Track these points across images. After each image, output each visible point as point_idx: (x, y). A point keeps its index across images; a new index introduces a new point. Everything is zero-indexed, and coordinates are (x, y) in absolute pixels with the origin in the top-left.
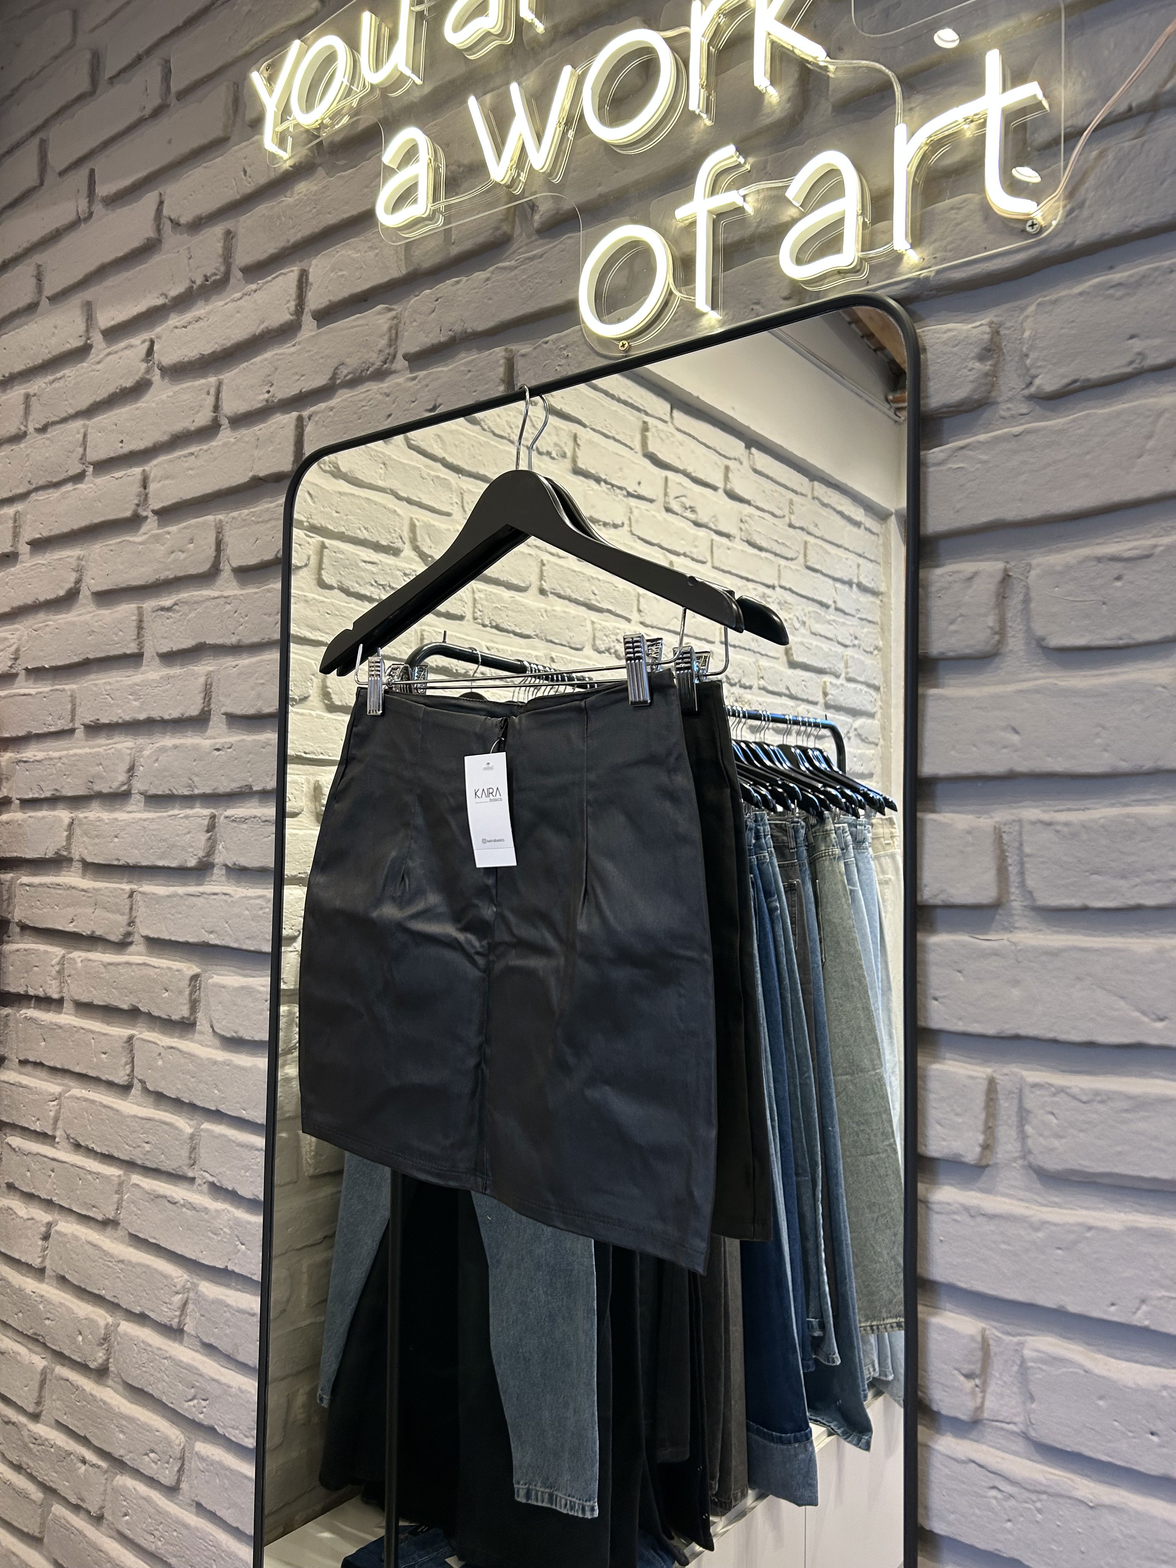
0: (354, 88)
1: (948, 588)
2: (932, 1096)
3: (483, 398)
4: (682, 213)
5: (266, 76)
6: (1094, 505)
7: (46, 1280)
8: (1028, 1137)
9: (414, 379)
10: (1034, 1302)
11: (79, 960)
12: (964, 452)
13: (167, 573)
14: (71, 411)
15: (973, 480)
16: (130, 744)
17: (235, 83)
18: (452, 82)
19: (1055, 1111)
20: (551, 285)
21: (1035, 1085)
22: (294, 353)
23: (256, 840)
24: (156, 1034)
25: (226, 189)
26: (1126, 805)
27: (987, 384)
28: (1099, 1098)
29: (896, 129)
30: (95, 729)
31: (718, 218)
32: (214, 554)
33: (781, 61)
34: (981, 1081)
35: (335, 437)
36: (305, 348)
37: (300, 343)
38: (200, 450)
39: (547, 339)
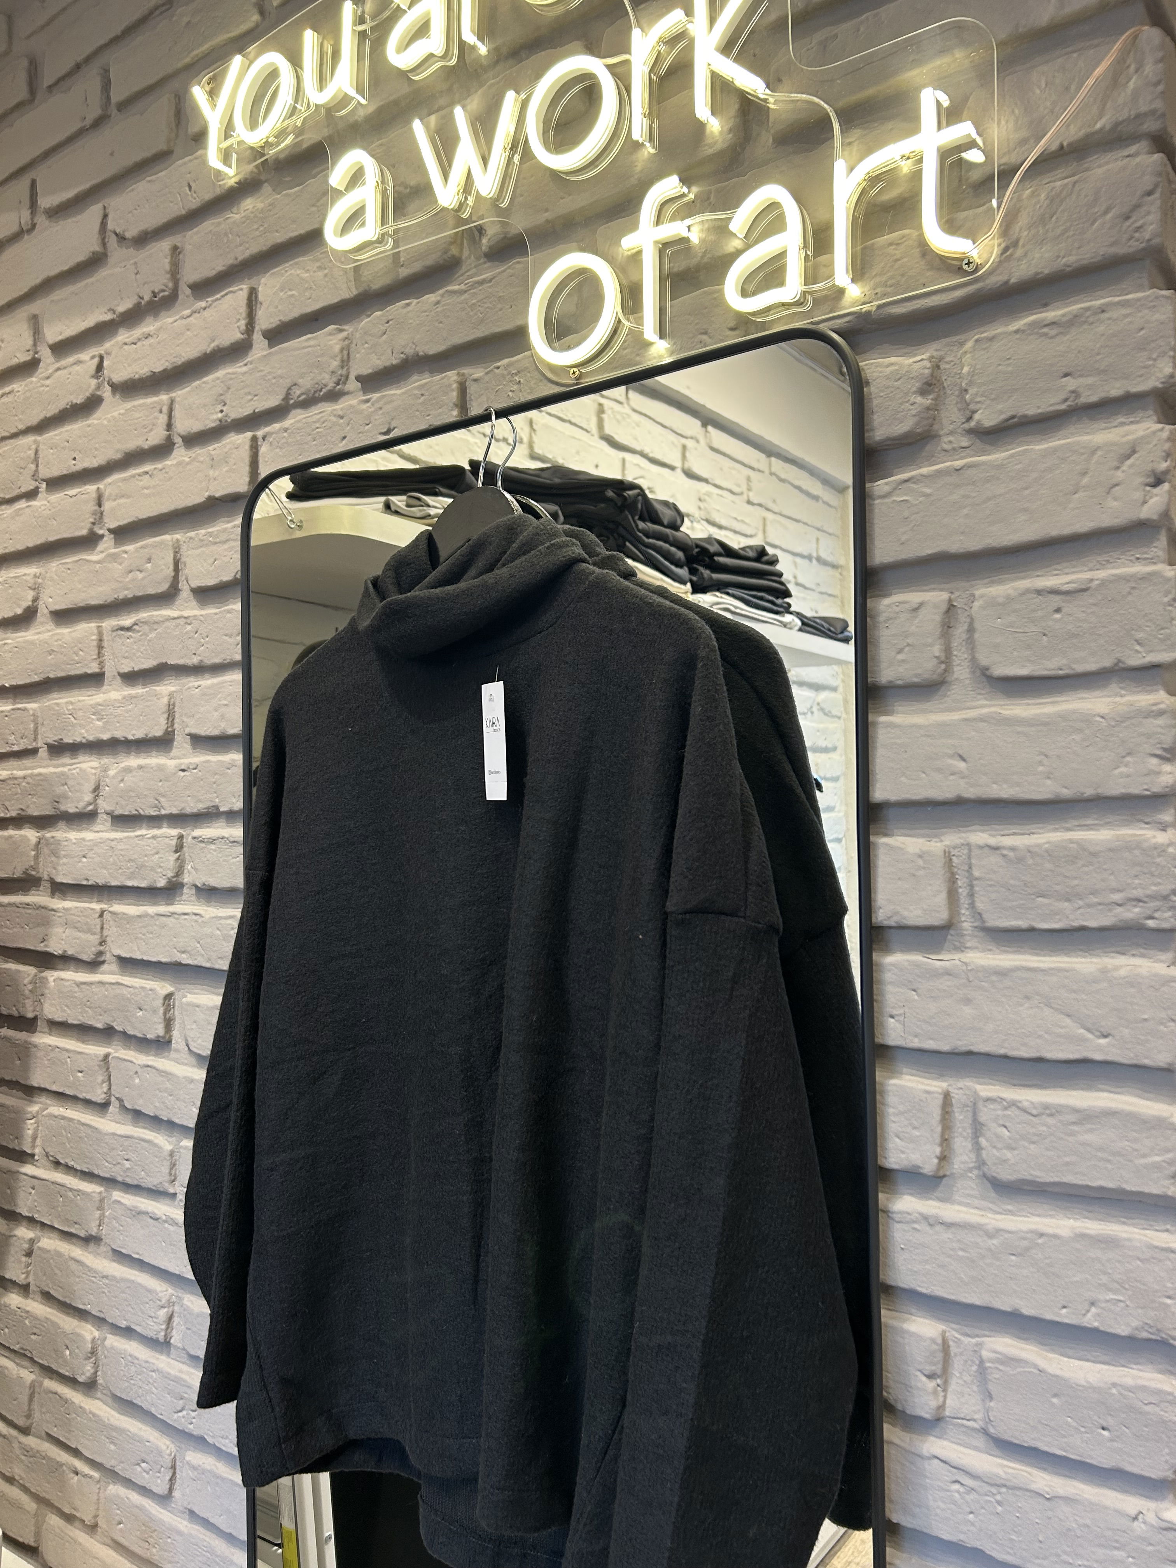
0: (298, 106)
1: (895, 618)
2: (891, 1110)
3: (438, 422)
4: (628, 243)
5: (208, 88)
6: (1033, 539)
7: (31, 1296)
8: (982, 1149)
9: (367, 401)
10: (990, 1305)
11: (51, 979)
12: (909, 485)
13: (126, 592)
14: (22, 427)
15: (917, 513)
16: (95, 764)
17: (176, 96)
18: (396, 103)
19: (1007, 1124)
20: (501, 310)
21: (988, 1100)
22: (245, 373)
23: (225, 860)
24: (132, 1053)
25: (171, 204)
26: (1069, 830)
27: (928, 418)
28: (1048, 1112)
29: (835, 164)
30: (58, 749)
31: (664, 248)
32: (173, 574)
33: (722, 91)
34: (936, 1095)
35: (291, 459)
36: (256, 368)
37: (251, 363)
38: (155, 469)
39: (499, 364)
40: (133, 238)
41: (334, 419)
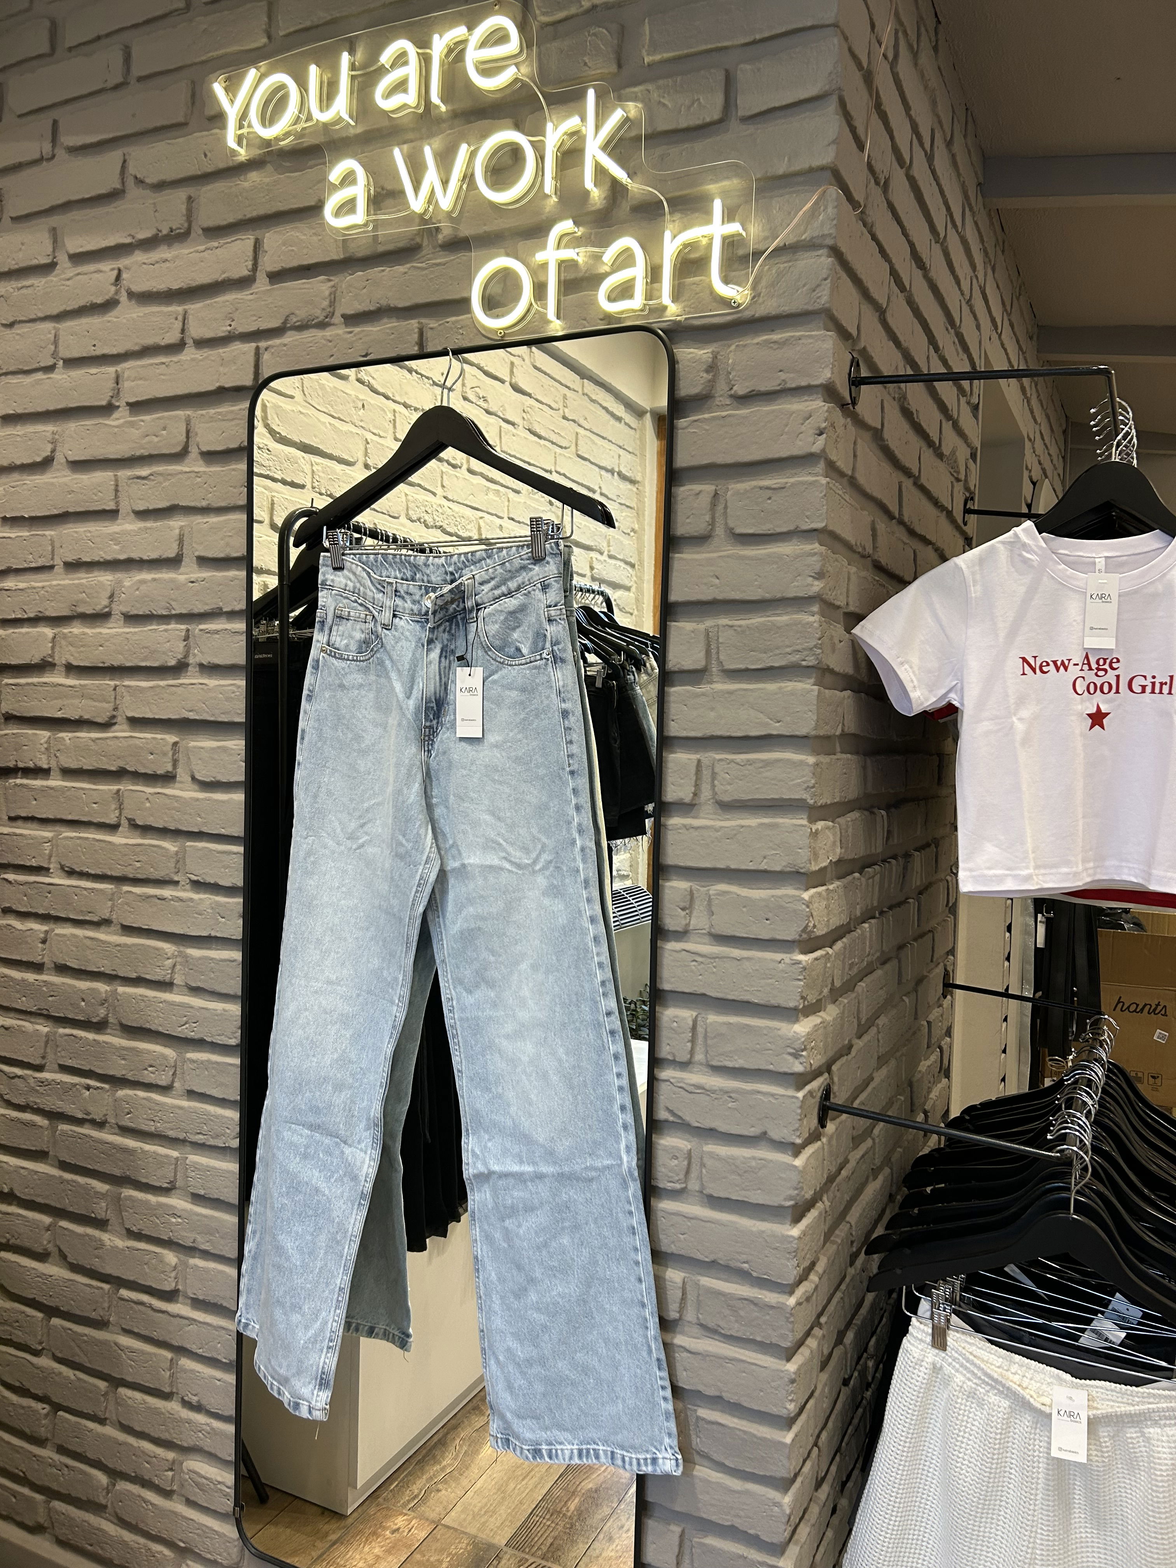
0: (303, 118)
1: (686, 499)
3: (404, 353)
4: (540, 257)
5: (224, 85)
6: (760, 459)
7: (46, 971)
8: (715, 787)
9: (351, 332)
10: (716, 867)
11: (64, 739)
12: (698, 423)
13: (142, 451)
14: (40, 315)
15: (701, 440)
16: (110, 577)
17: (191, 81)
18: (378, 130)
19: (729, 773)
20: (450, 285)
21: (720, 761)
22: (250, 300)
24: (141, 786)
25: (188, 165)
26: (769, 616)
27: (709, 386)
28: (750, 764)
29: (665, 233)
30: (73, 566)
31: (562, 263)
33: (601, 174)
34: (694, 762)
36: (259, 297)
37: (256, 293)
38: (170, 361)
39: (447, 320)
40: (152, 183)
41: (324, 341)
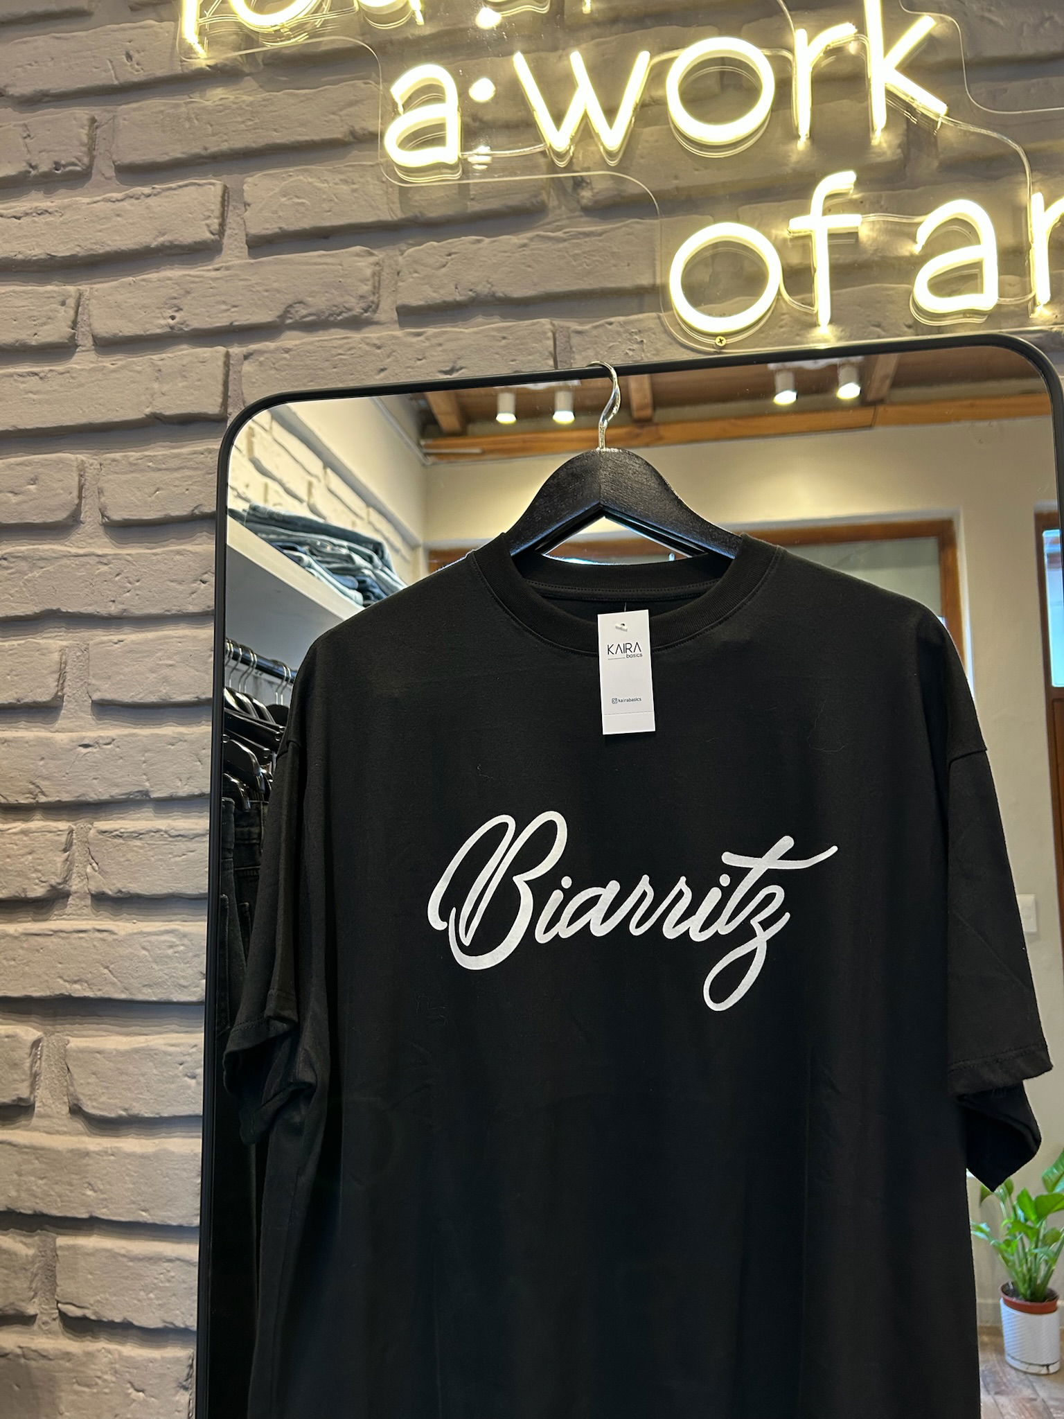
9: (419, 334)
22: (215, 278)
25: (95, 70)
32: (76, 501)
35: (296, 384)
36: (237, 275)
37: (227, 268)
38: (51, 370)
39: (612, 319)
40: (22, 96)
41: (368, 348)
